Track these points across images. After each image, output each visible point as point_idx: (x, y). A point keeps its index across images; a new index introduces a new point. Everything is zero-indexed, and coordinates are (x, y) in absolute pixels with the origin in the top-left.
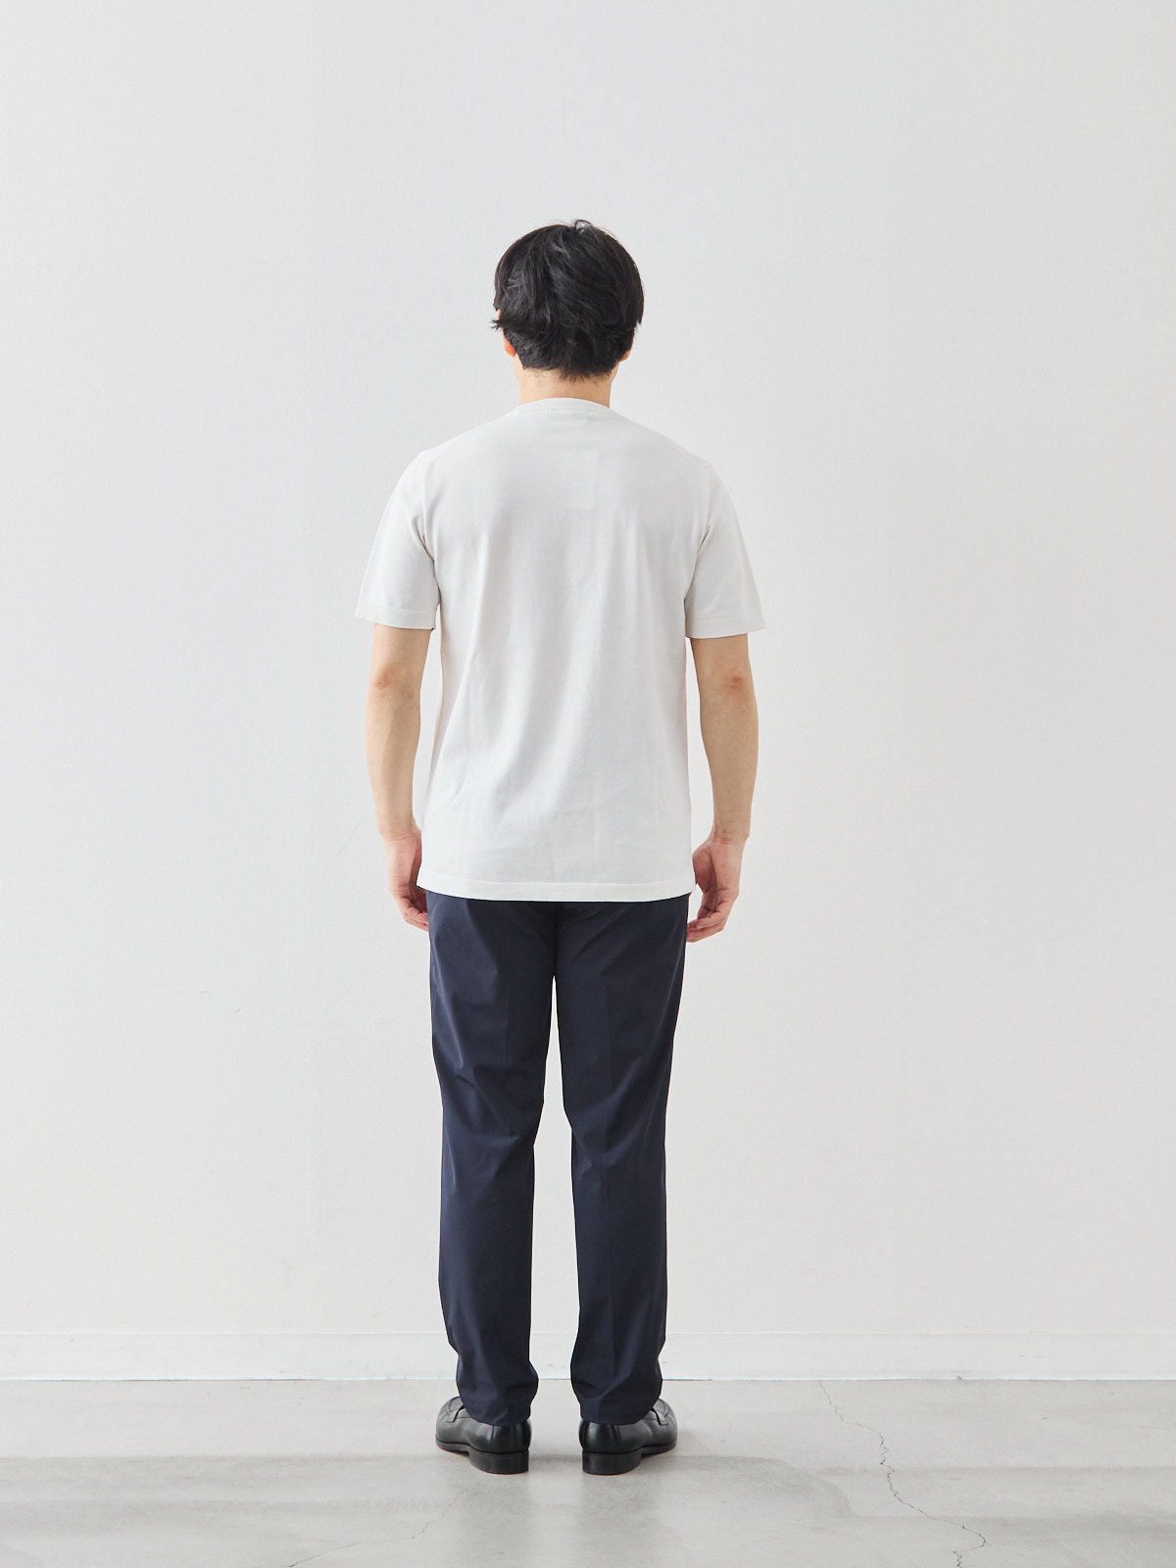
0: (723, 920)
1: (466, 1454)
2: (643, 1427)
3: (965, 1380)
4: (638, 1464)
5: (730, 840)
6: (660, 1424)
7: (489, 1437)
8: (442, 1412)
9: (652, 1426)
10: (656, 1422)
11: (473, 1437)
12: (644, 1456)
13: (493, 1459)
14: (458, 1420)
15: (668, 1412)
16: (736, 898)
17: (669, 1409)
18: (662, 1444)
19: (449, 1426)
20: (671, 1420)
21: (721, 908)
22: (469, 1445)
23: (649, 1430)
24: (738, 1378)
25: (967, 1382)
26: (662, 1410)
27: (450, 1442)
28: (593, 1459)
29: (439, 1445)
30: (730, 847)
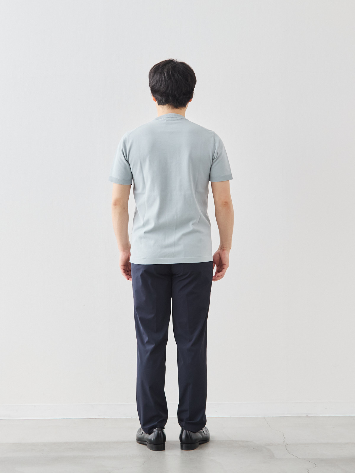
0: (224, 274)
1: (146, 444)
2: (199, 435)
3: (309, 416)
4: (198, 447)
5: (226, 250)
6: (204, 434)
7: (153, 439)
8: (138, 432)
9: (202, 435)
10: (203, 434)
11: (148, 439)
12: (200, 444)
13: (154, 446)
14: (143, 434)
15: (207, 430)
16: (228, 267)
17: (207, 429)
18: (205, 440)
19: (140, 436)
20: (207, 432)
21: (224, 270)
22: (147, 442)
23: (201, 436)
24: (239, 416)
25: (309, 417)
26: (205, 430)
27: (141, 441)
28: (184, 445)
29: (137, 442)
30: (226, 252)
